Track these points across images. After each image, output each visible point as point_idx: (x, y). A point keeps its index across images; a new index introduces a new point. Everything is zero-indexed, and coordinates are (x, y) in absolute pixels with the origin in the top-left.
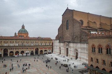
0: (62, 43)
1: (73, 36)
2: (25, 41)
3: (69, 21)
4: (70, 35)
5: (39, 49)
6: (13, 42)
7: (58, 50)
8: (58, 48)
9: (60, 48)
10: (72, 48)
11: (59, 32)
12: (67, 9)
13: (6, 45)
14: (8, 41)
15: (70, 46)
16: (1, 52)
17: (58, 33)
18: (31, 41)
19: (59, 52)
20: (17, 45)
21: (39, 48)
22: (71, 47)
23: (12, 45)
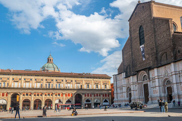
0: (134, 75)
1: (157, 54)
2: (55, 79)
3: (144, 27)
4: (149, 54)
5: (83, 96)
6: (31, 80)
7: (125, 95)
8: (125, 89)
9: (129, 89)
10: (157, 80)
11: (125, 56)
12: (138, 5)
13: (16, 85)
14: (20, 77)
15: (151, 76)
16: (6, 101)
17: (123, 59)
18: (67, 79)
19: (128, 99)
20: (38, 85)
21: (83, 94)
22: (154, 79)
23: (28, 85)
